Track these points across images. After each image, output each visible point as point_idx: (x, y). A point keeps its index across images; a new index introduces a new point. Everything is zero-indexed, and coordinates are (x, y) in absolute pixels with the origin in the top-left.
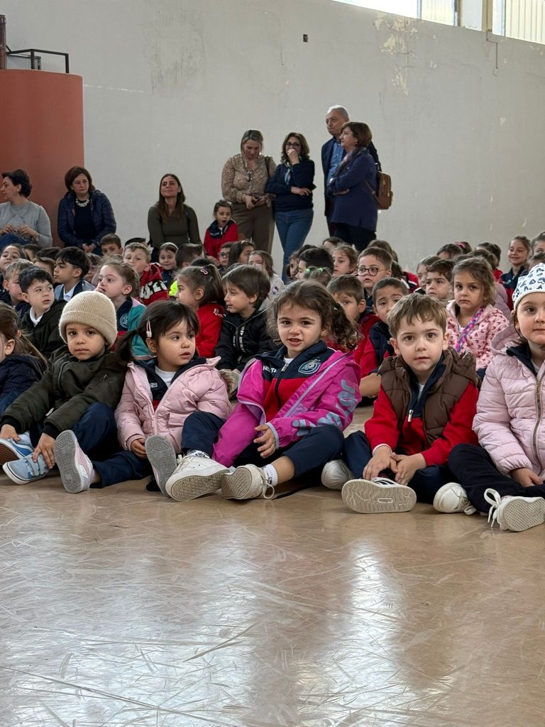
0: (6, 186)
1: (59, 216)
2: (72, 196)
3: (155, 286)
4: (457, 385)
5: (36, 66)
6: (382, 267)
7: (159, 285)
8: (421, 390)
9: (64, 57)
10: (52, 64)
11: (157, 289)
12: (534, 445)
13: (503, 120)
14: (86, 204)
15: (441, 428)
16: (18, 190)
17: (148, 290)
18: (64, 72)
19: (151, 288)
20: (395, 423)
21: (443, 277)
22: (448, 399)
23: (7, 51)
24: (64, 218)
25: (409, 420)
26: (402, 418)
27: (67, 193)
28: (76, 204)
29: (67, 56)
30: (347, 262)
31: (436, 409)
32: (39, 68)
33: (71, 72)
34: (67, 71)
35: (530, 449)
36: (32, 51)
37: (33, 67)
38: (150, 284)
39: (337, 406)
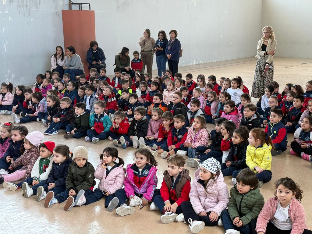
0: (68, 52)
1: (87, 55)
2: (91, 49)
3: (112, 99)
4: (184, 181)
5: (80, 8)
6: (179, 98)
7: (113, 99)
8: (174, 181)
9: (89, 5)
10: (85, 8)
11: (113, 100)
12: (204, 203)
13: (226, 11)
14: (95, 51)
15: (180, 192)
16: (72, 53)
17: (110, 100)
18: (89, 10)
19: (111, 100)
20: (168, 190)
21: (195, 105)
22: (182, 185)
23: (72, 3)
24: (89, 56)
25: (172, 190)
26: (169, 189)
27: (90, 48)
28: (93, 52)
29: (90, 4)
30: (172, 86)
31: (178, 187)
32: (82, 9)
33: (91, 10)
34: (90, 9)
35: (203, 205)
36: (79, 4)
37: (79, 9)
38: (111, 98)
39: (155, 183)
